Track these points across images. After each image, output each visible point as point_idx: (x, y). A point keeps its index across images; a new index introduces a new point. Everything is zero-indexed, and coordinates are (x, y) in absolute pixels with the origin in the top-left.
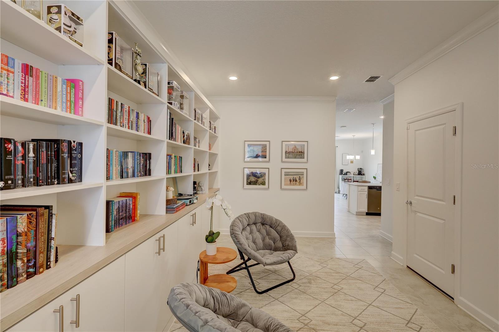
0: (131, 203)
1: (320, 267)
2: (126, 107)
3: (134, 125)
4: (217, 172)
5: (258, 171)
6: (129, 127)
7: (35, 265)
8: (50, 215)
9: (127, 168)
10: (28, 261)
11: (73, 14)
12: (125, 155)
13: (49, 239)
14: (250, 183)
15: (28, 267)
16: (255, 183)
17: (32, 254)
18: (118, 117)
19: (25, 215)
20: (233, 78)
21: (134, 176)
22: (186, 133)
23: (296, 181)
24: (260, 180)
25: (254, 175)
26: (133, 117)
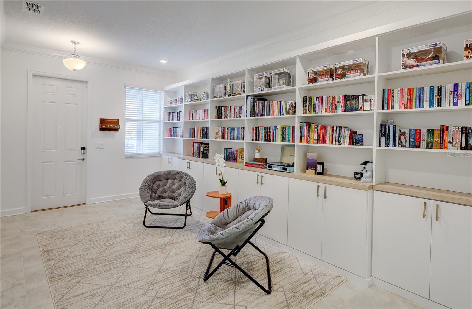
0: (236, 153)
2: (232, 107)
3: (238, 114)
6: (234, 116)
9: (234, 135)
12: (233, 129)
18: (228, 113)
21: (237, 139)
26: (237, 110)
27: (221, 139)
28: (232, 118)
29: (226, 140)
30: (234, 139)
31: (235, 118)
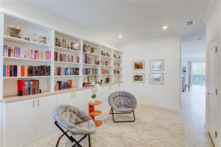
0: (70, 83)
1: (153, 120)
2: (67, 55)
3: (71, 60)
4: (122, 75)
5: (139, 74)
6: (68, 61)
7: (34, 92)
8: (39, 82)
9: (68, 72)
10: (33, 91)
11: (44, 37)
12: (67, 69)
13: (38, 87)
14: (135, 80)
15: (33, 92)
16: (138, 80)
17: (34, 90)
18: (64, 59)
19: (32, 81)
20: (120, 37)
21: (70, 75)
22: (97, 60)
23: (157, 80)
24: (140, 79)
25: (137, 76)
26: (70, 58)
27: (57, 75)
28: (67, 62)
29: (62, 76)
30: (68, 75)
31: (69, 63)
